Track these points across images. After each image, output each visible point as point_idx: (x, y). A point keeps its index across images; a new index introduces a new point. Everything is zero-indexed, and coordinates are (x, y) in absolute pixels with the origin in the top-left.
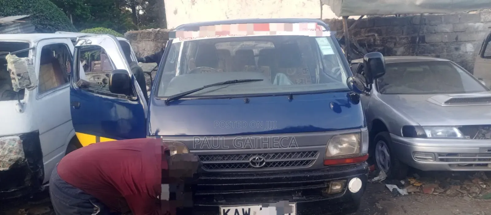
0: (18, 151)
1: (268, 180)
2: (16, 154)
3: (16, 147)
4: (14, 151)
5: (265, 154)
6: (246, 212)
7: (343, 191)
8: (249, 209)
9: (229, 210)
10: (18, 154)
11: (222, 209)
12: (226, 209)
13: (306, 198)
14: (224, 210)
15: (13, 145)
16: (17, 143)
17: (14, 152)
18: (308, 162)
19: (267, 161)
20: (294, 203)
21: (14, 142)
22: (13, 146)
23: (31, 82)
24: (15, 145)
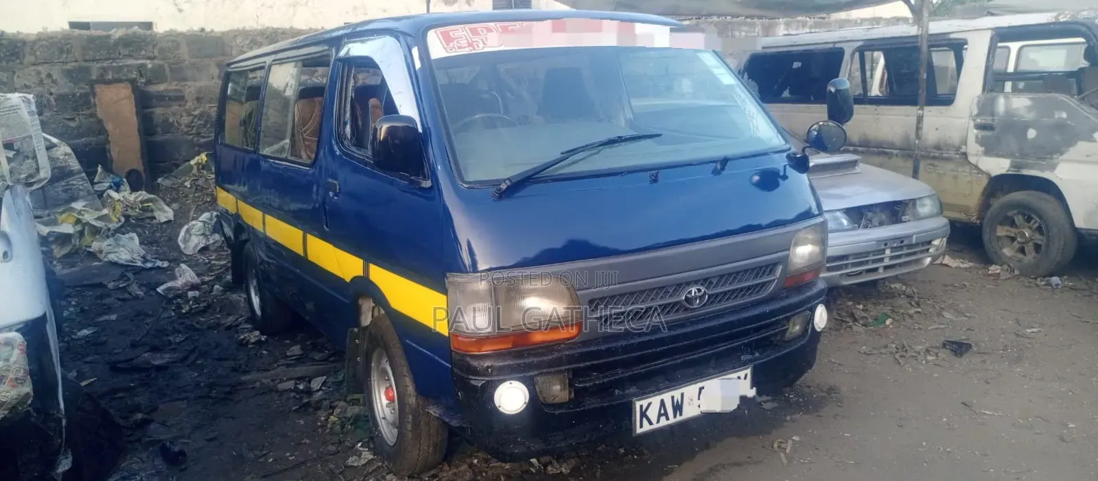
0: (21, 374)
1: (709, 330)
2: (15, 383)
3: (15, 362)
4: (11, 376)
5: (705, 280)
6: (678, 401)
7: (806, 330)
8: (682, 395)
9: (649, 404)
10: (22, 383)
11: (638, 404)
12: (645, 403)
13: (761, 354)
14: (641, 406)
15: (7, 360)
16: (16, 352)
17: (11, 380)
18: (764, 285)
19: (711, 292)
20: (748, 368)
21: (9, 348)
22: (6, 363)
23: (40, 167)
24: (13, 359)
